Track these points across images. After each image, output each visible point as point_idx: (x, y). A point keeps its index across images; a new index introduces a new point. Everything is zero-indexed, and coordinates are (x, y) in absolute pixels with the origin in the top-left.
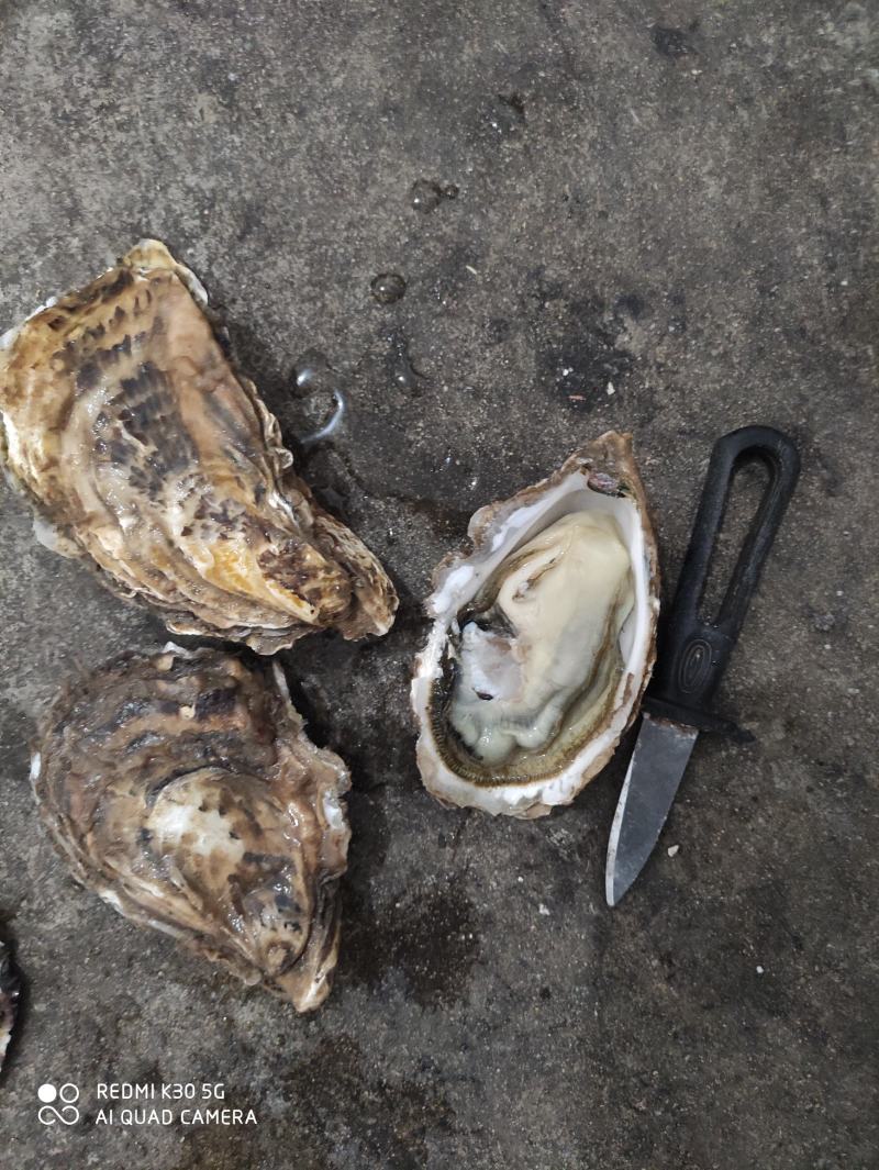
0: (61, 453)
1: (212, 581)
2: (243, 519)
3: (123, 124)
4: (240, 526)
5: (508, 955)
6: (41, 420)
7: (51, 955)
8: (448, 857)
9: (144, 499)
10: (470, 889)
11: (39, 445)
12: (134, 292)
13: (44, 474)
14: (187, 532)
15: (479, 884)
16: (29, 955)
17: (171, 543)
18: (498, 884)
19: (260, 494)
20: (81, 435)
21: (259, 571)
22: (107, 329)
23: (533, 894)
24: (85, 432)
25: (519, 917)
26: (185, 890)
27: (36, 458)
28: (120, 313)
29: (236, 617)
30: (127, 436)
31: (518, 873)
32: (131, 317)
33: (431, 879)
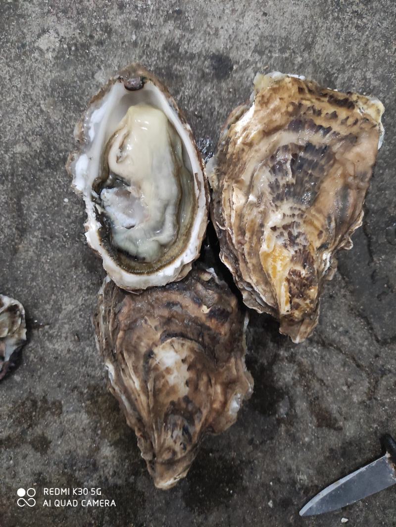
0: (257, 144)
1: (261, 258)
2: (302, 248)
3: (359, 27)
4: (296, 248)
5: (240, 511)
6: (265, 123)
7: (41, 359)
8: (248, 450)
9: (270, 198)
10: (247, 471)
11: (253, 133)
12: (350, 114)
13: (242, 145)
14: (274, 229)
15: (253, 472)
16: (31, 351)
17: (262, 225)
18: (261, 478)
19: (324, 247)
20: (271, 145)
21: (286, 274)
22: (323, 115)
23: (271, 494)
24: (274, 146)
25: (258, 498)
26: (151, 394)
27: (247, 136)
28: (335, 116)
29: (255, 281)
30: (288, 166)
31: (272, 480)
32: (339, 122)
33: (233, 454)
